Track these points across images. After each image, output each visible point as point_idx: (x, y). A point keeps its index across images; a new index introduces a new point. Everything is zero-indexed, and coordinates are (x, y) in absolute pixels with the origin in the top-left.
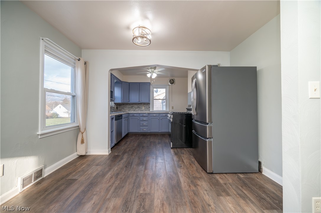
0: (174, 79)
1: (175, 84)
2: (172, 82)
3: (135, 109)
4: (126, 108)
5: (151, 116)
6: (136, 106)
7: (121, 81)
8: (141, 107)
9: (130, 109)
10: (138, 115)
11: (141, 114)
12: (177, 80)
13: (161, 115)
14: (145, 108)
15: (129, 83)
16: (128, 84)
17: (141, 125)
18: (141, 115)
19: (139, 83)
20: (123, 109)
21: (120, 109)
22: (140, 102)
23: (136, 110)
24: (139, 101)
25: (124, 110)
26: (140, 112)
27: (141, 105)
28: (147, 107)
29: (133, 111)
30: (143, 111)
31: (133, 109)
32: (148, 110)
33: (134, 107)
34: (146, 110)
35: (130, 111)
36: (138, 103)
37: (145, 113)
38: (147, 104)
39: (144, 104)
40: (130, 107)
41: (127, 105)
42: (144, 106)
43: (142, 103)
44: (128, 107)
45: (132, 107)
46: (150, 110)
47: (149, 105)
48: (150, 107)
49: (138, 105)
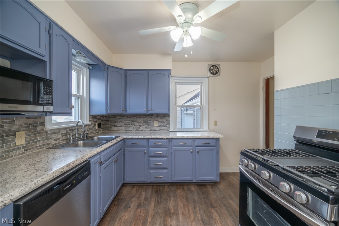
0: (219, 65)
1: (219, 75)
2: (214, 70)
3: (138, 127)
4: (121, 124)
5: (174, 146)
6: (141, 120)
7: (105, 64)
8: (151, 122)
9: (128, 126)
10: (144, 143)
11: (150, 140)
12: (224, 68)
13: (197, 142)
14: (160, 124)
15: (126, 71)
16: (123, 72)
17: (152, 166)
18: (152, 143)
19: (148, 71)
20: (115, 126)
21: (107, 126)
22: (149, 112)
23: (141, 128)
24: (147, 110)
25: (116, 129)
26: (148, 137)
27: (152, 119)
28: (164, 123)
29: (135, 130)
30: (155, 130)
31: (135, 127)
32: (165, 128)
33: (138, 123)
34: (162, 129)
35: (128, 130)
36: (145, 115)
37: (162, 139)
38: (164, 117)
39: (157, 116)
40: (129, 122)
41: (123, 119)
42: (157, 120)
43: (152, 115)
44: (125, 122)
45: (133, 122)
46: (169, 128)
47: (167, 118)
48: (170, 122)
49: (146, 119)
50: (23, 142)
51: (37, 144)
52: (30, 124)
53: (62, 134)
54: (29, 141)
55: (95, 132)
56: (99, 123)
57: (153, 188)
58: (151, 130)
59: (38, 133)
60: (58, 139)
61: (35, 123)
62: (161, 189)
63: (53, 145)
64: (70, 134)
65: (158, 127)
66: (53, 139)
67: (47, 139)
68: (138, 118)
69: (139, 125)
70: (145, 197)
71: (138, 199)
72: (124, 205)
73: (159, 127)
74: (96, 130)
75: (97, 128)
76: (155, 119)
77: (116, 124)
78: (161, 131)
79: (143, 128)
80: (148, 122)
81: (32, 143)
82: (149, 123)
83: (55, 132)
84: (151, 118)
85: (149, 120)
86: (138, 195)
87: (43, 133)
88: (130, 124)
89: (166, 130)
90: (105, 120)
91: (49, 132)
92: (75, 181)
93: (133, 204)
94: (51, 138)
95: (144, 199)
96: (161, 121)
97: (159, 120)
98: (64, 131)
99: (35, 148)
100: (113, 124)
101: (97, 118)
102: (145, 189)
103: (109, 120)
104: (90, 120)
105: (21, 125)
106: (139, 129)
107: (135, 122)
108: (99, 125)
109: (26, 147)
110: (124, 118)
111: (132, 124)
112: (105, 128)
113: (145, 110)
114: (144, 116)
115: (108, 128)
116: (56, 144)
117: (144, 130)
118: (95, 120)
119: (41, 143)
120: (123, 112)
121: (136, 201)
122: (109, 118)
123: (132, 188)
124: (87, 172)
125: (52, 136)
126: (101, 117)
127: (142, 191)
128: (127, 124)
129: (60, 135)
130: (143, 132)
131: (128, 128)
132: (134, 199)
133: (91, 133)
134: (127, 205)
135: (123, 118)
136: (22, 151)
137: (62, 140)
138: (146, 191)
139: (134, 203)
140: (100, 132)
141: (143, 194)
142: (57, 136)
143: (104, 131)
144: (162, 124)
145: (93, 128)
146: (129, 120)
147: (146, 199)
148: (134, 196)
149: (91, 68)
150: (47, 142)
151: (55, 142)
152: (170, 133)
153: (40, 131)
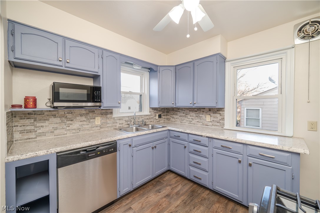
3: (191, 120)
4: (177, 116)
5: (216, 148)
6: (193, 114)
7: (157, 66)
8: (203, 116)
11: (190, 135)
14: (212, 119)
15: (176, 67)
17: (192, 163)
18: (191, 138)
19: (194, 62)
20: (173, 118)
22: (197, 105)
23: (193, 122)
24: (193, 103)
25: (173, 120)
26: (188, 131)
27: (204, 113)
28: (217, 118)
29: (188, 123)
30: (207, 126)
31: (188, 120)
32: (219, 124)
33: (191, 116)
34: (215, 125)
35: (182, 123)
36: (197, 108)
37: (202, 136)
38: (218, 111)
39: (210, 110)
40: (183, 114)
41: (178, 112)
42: (209, 115)
43: (204, 109)
44: (180, 114)
45: (186, 115)
46: (224, 125)
47: (221, 112)
48: (225, 118)
49: (198, 112)
50: (99, 123)
51: (108, 125)
52: (103, 113)
53: (125, 120)
54: (103, 123)
55: (155, 121)
56: (160, 114)
57: (192, 187)
58: (203, 124)
59: (109, 119)
60: (122, 124)
61: (107, 113)
62: (199, 192)
63: (119, 127)
64: (131, 121)
65: (210, 122)
66: (118, 123)
67: (114, 123)
68: (190, 111)
69: (192, 119)
70: (178, 191)
71: (171, 189)
72: (158, 188)
73: (212, 122)
74: (157, 120)
75: (157, 117)
76: (207, 113)
77: (174, 116)
78: (213, 127)
79: (196, 122)
80: (200, 115)
81: (105, 124)
82: (201, 117)
83: (120, 119)
84: (203, 111)
85: (201, 114)
86: (174, 186)
87: (111, 118)
88: (184, 117)
89: (220, 127)
90: (166, 112)
91: (116, 118)
92: (99, 153)
93: (164, 192)
94: (117, 123)
95: (176, 193)
96: (214, 115)
97: (212, 114)
98: (127, 119)
99: (106, 127)
100: (171, 116)
101: (157, 110)
102: (184, 184)
103: (169, 112)
104: (150, 112)
105: (99, 113)
106: (191, 123)
107: (188, 115)
108: (160, 116)
109: (101, 126)
110: (180, 110)
111: (186, 117)
112: (167, 118)
113: (191, 103)
114: (196, 110)
115: (168, 119)
116: (120, 127)
117: (196, 124)
118: (156, 111)
119: (110, 125)
120: (173, 105)
121: (168, 191)
122: (169, 110)
123: (175, 178)
124: (112, 149)
125: (118, 121)
126: (163, 109)
127: (180, 185)
128: (182, 117)
129: (123, 121)
130: (194, 126)
131: (183, 120)
132: (168, 188)
133: (151, 121)
134: (160, 189)
135: (178, 110)
136: (99, 128)
137: (125, 125)
138: (184, 186)
139: (166, 191)
140: (161, 122)
141: (180, 187)
142: (121, 122)
143: (166, 121)
144: (215, 119)
145: (153, 118)
146: (184, 113)
147: (177, 194)
148: (170, 185)
149: (150, 71)
150: (114, 125)
151: (120, 125)
152: (225, 131)
153: (109, 117)
